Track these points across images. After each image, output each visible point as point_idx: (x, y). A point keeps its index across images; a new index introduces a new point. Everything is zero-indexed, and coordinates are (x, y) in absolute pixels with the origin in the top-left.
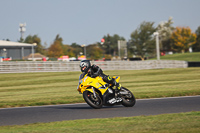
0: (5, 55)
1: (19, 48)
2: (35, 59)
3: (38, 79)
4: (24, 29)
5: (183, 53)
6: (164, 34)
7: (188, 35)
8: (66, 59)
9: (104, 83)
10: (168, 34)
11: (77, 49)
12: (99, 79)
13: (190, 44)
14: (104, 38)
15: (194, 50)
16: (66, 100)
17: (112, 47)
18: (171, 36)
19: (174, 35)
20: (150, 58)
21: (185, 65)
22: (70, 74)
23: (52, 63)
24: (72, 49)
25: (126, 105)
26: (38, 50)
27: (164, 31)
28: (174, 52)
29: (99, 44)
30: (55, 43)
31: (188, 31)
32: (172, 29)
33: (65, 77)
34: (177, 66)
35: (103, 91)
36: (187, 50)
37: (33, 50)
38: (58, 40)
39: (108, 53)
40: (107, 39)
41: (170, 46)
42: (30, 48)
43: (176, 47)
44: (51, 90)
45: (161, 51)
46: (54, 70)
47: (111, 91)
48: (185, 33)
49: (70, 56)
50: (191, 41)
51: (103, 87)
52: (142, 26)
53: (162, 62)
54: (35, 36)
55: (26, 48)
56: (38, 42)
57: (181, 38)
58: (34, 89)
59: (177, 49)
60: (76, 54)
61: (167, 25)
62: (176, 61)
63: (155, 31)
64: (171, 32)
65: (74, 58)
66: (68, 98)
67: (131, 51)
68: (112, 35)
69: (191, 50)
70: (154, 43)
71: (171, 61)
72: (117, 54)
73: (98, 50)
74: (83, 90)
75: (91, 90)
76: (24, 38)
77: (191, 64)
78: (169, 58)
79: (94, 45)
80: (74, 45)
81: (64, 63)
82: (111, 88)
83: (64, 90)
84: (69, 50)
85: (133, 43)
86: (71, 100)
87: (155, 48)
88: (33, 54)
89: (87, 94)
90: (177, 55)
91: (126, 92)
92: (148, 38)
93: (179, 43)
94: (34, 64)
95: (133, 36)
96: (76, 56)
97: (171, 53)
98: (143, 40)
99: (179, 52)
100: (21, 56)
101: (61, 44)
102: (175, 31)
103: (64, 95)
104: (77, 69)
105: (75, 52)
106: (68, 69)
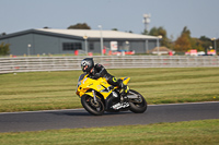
0: (127, 48)
1: (143, 41)
2: (160, 53)
3: (164, 75)
4: (148, 21)
8: (194, 53)
11: (206, 43)
22: (199, 70)
23: (179, 57)
24: (201, 42)
26: (163, 43)
30: (182, 36)
33: (192, 73)
35: (106, 95)
37: (158, 44)
38: (186, 32)
42: (155, 41)
44: (177, 87)
46: (181, 65)
47: (115, 95)
49: (198, 51)
51: (106, 90)
54: (160, 28)
55: (150, 41)
56: (163, 34)
58: (159, 85)
60: (206, 48)
65: (203, 53)
66: (197, 95)
75: (92, 94)
76: (149, 30)
80: (203, 39)
81: (192, 58)
84: (198, 44)
86: (200, 98)
88: (158, 48)
89: (86, 98)
91: (135, 96)
94: (159, 59)
96: (205, 51)
100: (145, 50)
101: (189, 38)
103: (192, 93)
104: (206, 64)
105: (203, 46)
106: (197, 65)
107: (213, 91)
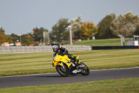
5: (88, 40)
6: (75, 27)
7: (92, 28)
8: (7, 45)
9: (69, 60)
10: (78, 27)
11: (15, 38)
12: (66, 57)
13: (93, 34)
14: (34, 30)
15: (96, 38)
16: (7, 74)
17: (39, 36)
18: (80, 29)
19: (82, 27)
20: (65, 44)
21: (90, 49)
22: (10, 55)
24: (11, 37)
25: (83, 74)
27: (75, 25)
28: (82, 40)
29: (30, 34)
31: (92, 25)
32: (81, 23)
33: (6, 58)
34: (84, 49)
35: (69, 65)
36: (91, 38)
38: (2, 31)
39: (36, 40)
40: (36, 30)
41: (79, 35)
43: (84, 36)
45: (73, 39)
47: (74, 65)
48: (90, 26)
49: (10, 43)
50: (94, 31)
51: (69, 62)
52: (60, 21)
53: (74, 46)
57: (87, 30)
59: (85, 38)
60: (14, 41)
61: (78, 21)
62: (84, 46)
63: (69, 25)
64: (80, 26)
65: (13, 44)
66: (9, 72)
67: (52, 39)
68: (39, 28)
69: (94, 38)
70: (68, 33)
71: (80, 46)
72: (43, 41)
73: (29, 38)
74: (55, 64)
75: (61, 64)
77: (94, 48)
78: (79, 44)
79: (27, 35)
80: (13, 35)
81: (6, 48)
82: (74, 63)
83: (6, 66)
84: (9, 39)
85: (54, 33)
86: (11, 74)
87: (69, 37)
89: (58, 67)
90: (84, 41)
92: (64, 30)
93: (86, 34)
95: (53, 28)
96: (14, 43)
97: (80, 40)
98: (61, 31)
99: (86, 39)
101: (4, 34)
102: (83, 25)
103: (5, 70)
104: (14, 52)
105: (13, 40)
106: (9, 52)
107: (19, 69)
